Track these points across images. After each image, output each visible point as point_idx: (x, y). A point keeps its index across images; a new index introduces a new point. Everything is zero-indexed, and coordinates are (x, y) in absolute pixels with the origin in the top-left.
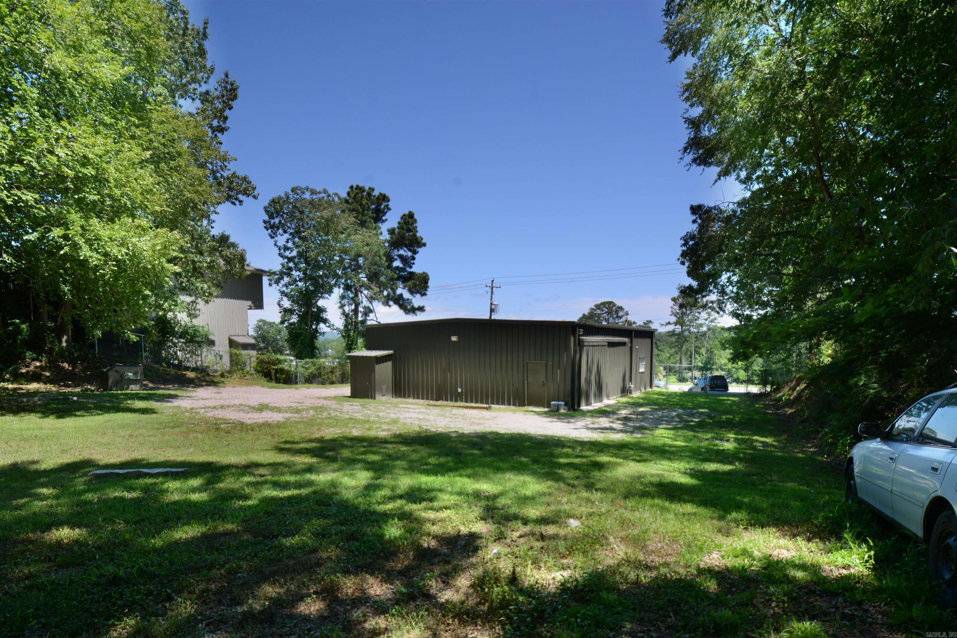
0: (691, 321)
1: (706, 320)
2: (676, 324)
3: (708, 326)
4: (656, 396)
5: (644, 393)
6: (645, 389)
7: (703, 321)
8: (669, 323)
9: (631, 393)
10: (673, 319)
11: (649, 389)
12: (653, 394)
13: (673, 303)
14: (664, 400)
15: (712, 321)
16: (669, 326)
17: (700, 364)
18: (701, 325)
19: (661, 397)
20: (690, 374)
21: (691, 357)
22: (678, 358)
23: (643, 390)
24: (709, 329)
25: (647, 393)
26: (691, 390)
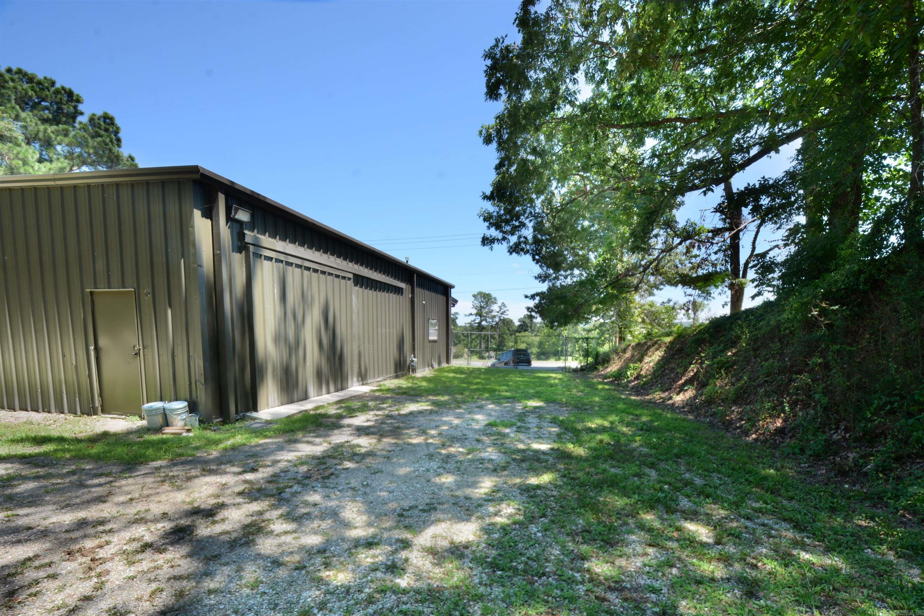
0: (487, 313)
1: (498, 312)
2: (476, 315)
3: (500, 317)
4: (451, 375)
5: (436, 371)
6: (439, 363)
7: (496, 314)
8: (471, 314)
9: (414, 370)
10: (474, 311)
11: (444, 365)
12: (449, 371)
13: (473, 298)
14: (462, 381)
15: (502, 314)
16: (471, 316)
17: (494, 346)
18: (494, 317)
19: (458, 376)
20: (487, 354)
21: (488, 341)
22: (478, 342)
23: (436, 366)
24: (501, 320)
25: (441, 370)
26: (493, 365)
